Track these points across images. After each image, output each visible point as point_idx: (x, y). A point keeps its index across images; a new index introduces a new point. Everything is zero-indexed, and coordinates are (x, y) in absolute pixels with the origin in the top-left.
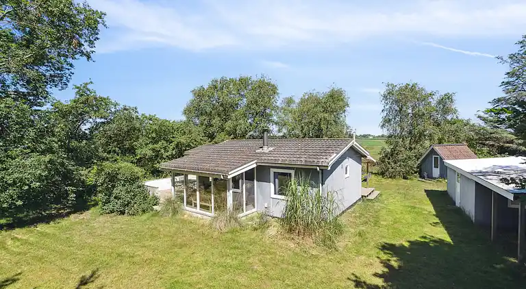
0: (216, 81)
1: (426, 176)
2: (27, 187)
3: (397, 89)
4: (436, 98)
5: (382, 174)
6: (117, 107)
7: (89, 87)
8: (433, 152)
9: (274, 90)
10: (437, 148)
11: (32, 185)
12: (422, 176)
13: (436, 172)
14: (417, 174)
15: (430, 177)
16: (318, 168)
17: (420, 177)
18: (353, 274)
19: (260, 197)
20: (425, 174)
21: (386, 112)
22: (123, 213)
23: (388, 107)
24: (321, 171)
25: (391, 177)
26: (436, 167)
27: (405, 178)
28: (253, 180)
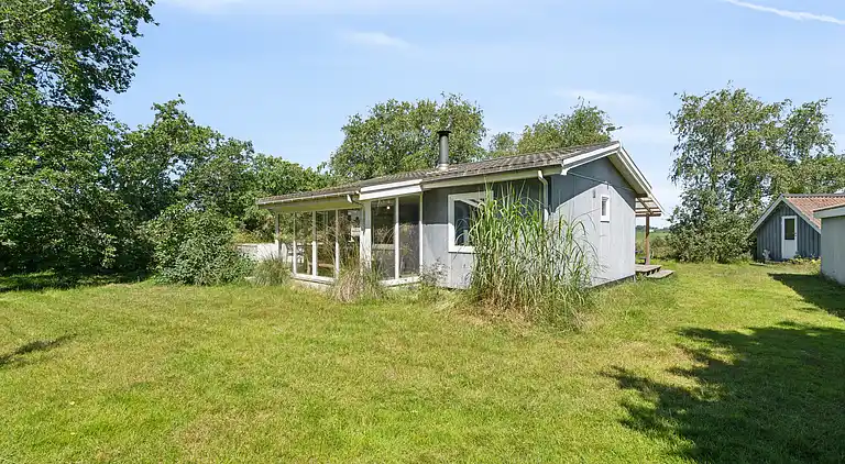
0: (382, 109)
1: (767, 257)
2: (20, 216)
3: (703, 104)
4: (786, 114)
5: (677, 258)
6: (221, 140)
7: (179, 108)
8: (782, 208)
9: (477, 118)
10: (790, 200)
11: (29, 213)
12: (757, 258)
13: (789, 248)
14: (748, 255)
15: (776, 258)
16: (540, 174)
17: (755, 259)
18: (615, 368)
19: (428, 250)
20: (766, 254)
21: (681, 151)
22: (190, 281)
23: (686, 139)
24: (545, 183)
25: (694, 260)
26: (789, 237)
27: (721, 261)
28: (418, 223)
